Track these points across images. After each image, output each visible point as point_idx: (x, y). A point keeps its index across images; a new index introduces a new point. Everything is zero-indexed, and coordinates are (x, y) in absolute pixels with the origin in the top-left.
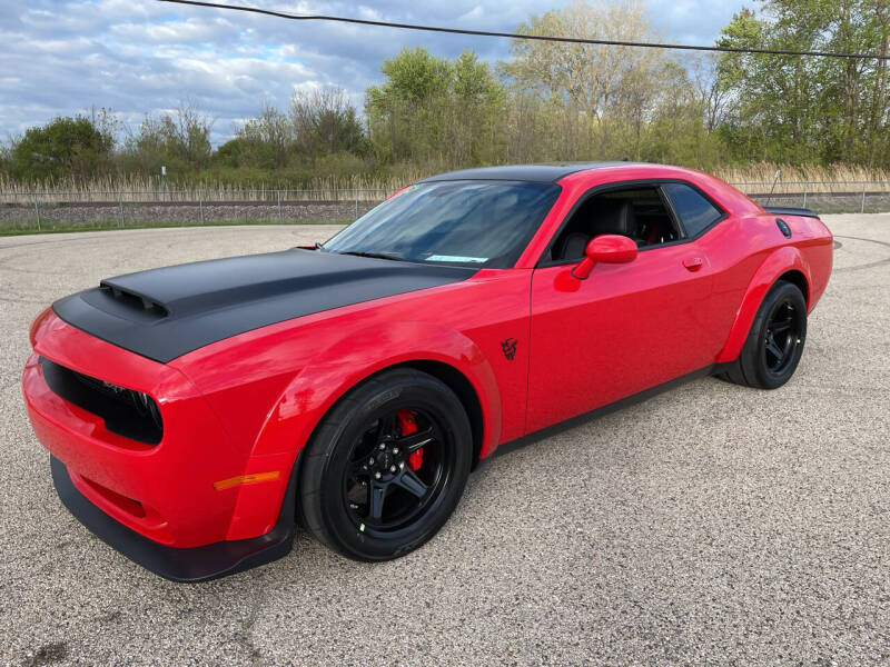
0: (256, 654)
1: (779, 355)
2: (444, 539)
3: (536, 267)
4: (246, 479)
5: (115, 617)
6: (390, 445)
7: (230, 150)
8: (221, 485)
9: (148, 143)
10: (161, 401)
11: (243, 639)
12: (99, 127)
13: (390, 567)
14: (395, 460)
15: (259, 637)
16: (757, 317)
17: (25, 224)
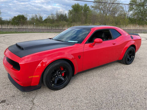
0: (34, 104)
1: (130, 59)
2: (67, 87)
3: (85, 43)
4: (34, 76)
5: (14, 96)
6: (59, 72)
7: (46, 20)
8: (30, 77)
9: (33, 19)
10: (20, 63)
11: (32, 101)
12: (25, 16)
13: (57, 91)
14: (59, 74)
15: (35, 101)
16: (126, 52)
17: (13, 32)
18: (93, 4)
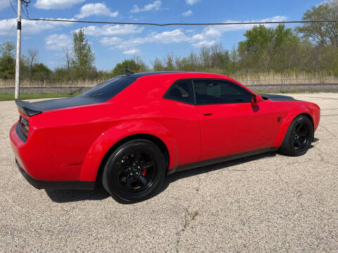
12: (136, 62)
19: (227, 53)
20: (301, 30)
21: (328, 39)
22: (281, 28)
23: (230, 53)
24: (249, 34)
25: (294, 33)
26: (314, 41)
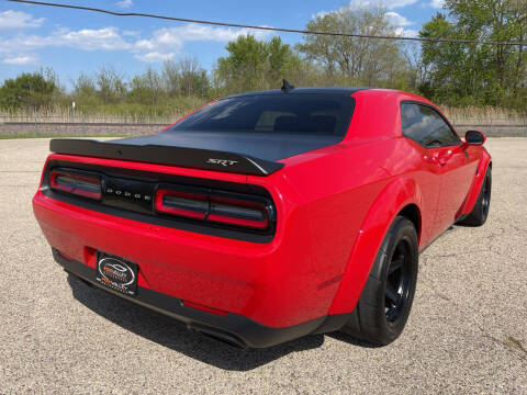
18: (302, 40)
19: (204, 75)
20: (303, 49)
21: (337, 64)
22: (276, 42)
23: (209, 73)
24: (232, 47)
25: (295, 52)
26: (319, 64)
